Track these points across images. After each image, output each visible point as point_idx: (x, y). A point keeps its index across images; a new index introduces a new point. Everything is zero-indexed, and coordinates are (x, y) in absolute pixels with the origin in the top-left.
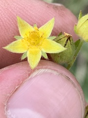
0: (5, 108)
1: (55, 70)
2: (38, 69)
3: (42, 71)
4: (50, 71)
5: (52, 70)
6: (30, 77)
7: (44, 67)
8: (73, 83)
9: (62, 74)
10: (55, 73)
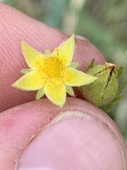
0: (16, 166)
1: (88, 114)
2: (64, 111)
3: (69, 114)
4: (80, 114)
5: (84, 112)
6: (52, 123)
7: (72, 108)
8: (112, 133)
9: (97, 119)
10: (88, 118)
